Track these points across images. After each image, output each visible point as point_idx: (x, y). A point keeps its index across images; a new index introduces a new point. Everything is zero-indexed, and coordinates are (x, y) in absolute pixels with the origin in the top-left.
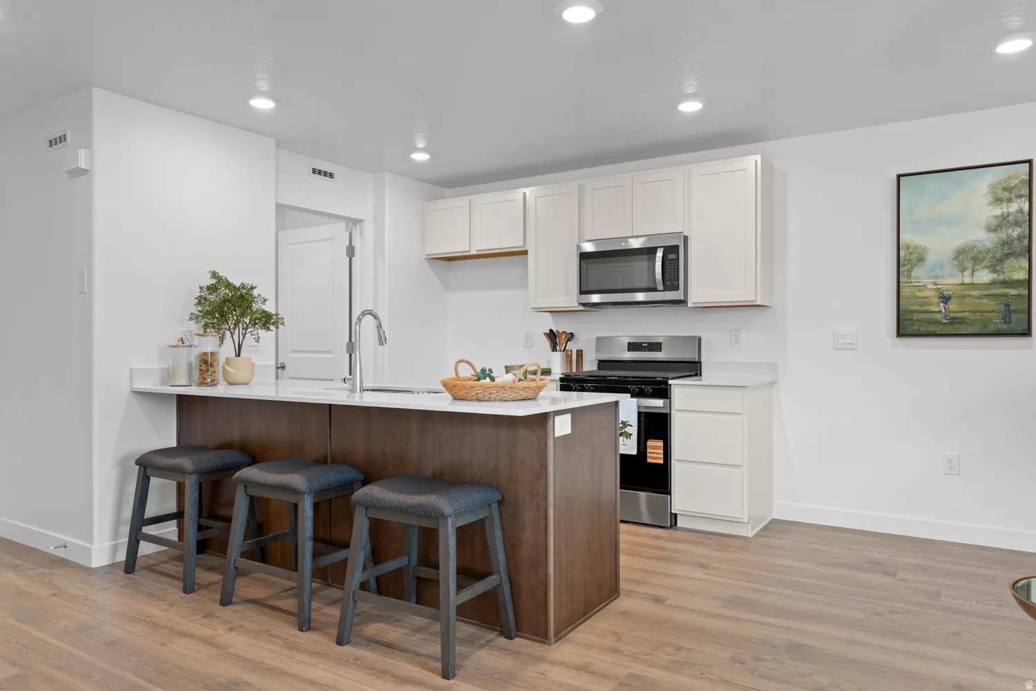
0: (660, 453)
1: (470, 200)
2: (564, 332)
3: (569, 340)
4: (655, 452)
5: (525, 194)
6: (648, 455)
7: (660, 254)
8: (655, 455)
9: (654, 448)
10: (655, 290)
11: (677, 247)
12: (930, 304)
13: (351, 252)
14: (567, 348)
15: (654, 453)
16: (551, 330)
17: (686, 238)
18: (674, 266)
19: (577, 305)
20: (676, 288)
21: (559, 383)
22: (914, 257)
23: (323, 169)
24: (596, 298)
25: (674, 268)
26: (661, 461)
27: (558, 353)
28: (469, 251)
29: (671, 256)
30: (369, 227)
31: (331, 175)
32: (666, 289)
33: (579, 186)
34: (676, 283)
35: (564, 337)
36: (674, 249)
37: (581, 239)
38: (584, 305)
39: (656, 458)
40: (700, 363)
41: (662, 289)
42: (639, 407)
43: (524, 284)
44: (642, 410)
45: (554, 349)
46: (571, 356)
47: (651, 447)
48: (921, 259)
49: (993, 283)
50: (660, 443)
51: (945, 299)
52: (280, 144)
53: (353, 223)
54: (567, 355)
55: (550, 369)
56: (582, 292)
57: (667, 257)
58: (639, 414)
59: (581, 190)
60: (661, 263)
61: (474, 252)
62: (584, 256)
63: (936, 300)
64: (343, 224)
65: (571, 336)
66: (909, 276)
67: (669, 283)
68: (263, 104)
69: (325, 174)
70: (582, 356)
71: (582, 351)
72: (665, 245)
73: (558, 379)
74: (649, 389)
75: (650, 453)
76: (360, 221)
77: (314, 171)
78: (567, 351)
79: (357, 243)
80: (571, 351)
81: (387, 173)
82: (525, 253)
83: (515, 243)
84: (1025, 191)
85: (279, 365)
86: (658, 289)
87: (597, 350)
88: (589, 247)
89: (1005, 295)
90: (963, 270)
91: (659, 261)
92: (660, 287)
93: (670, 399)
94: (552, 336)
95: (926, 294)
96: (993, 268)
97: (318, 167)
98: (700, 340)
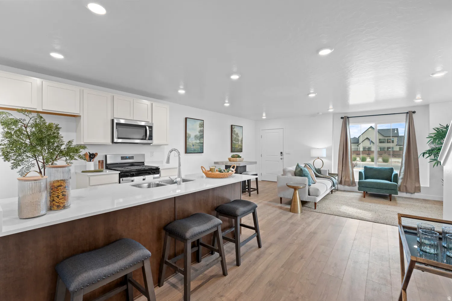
11: (151, 127)
12: (190, 146)
18: (151, 132)
19: (110, 142)
22: (189, 136)
24: (120, 141)
34: (151, 138)
37: (113, 117)
48: (190, 137)
49: (199, 143)
51: (193, 145)
56: (117, 138)
57: (149, 129)
59: (113, 98)
62: (117, 124)
63: (192, 146)
66: (188, 140)
72: (148, 125)
74: (154, 171)
84: (203, 126)
89: (200, 145)
90: (196, 140)
95: (190, 144)
96: (199, 140)
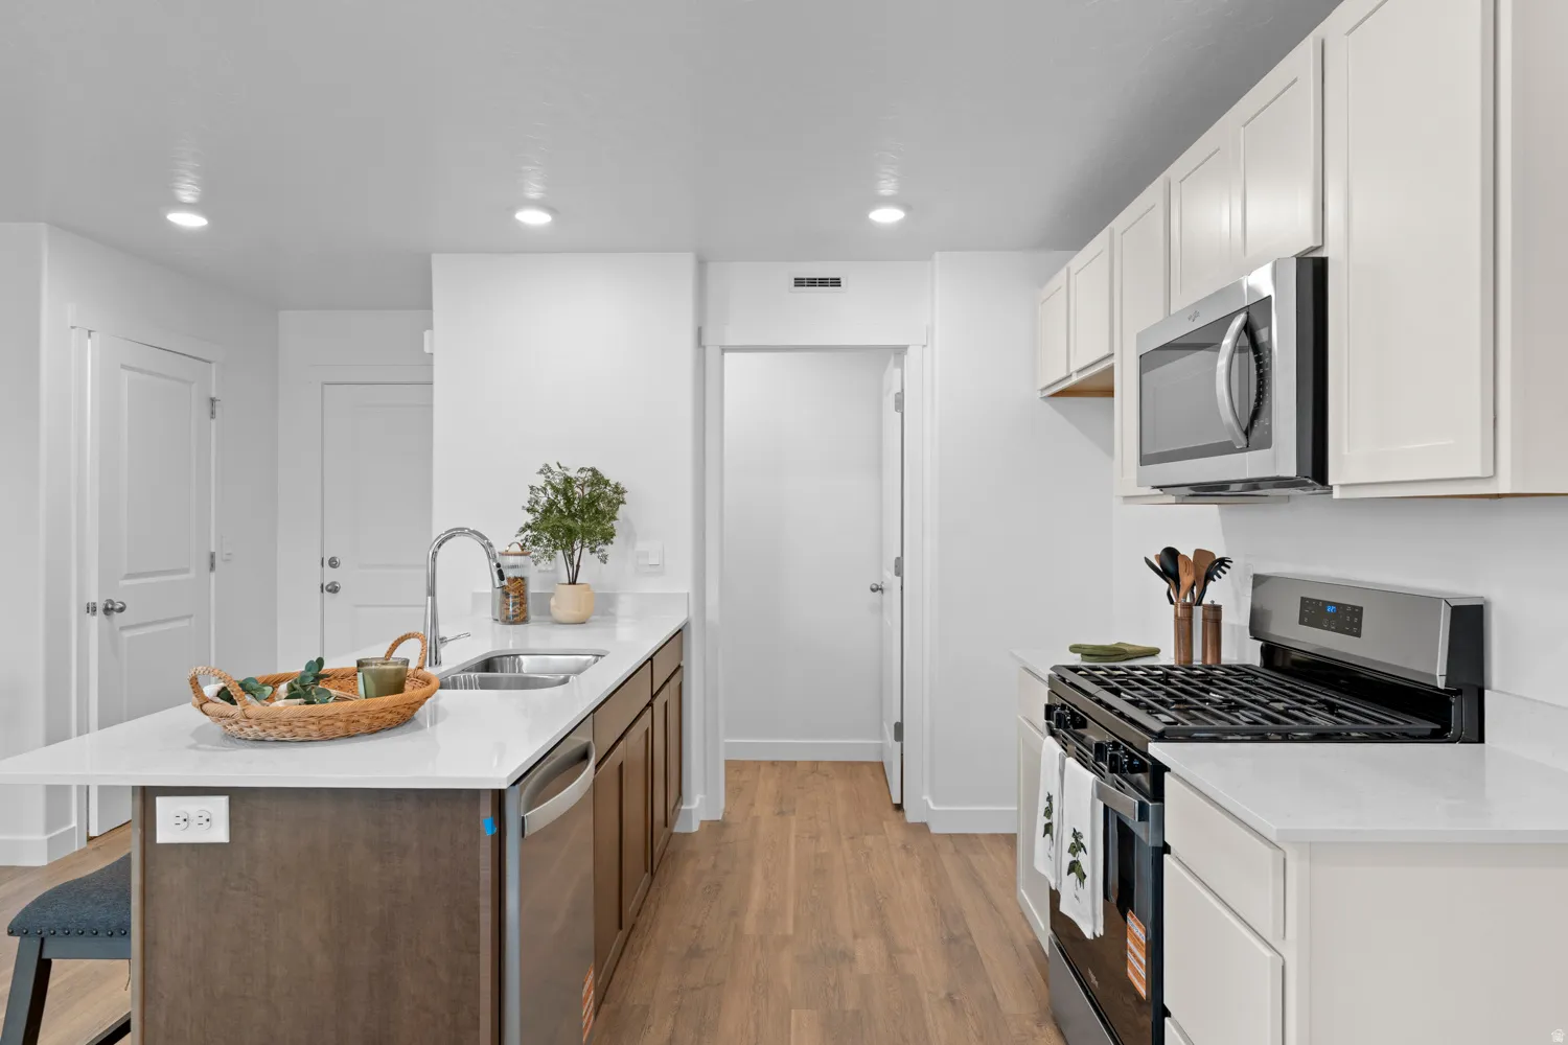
0: (1142, 965)
3: (1210, 578)
5: (1111, 233)
6: (1129, 954)
7: (1230, 336)
8: (1136, 965)
9: (1135, 938)
13: (901, 401)
15: (1135, 956)
16: (1168, 550)
20: (1269, 441)
23: (818, 275)
26: (1143, 992)
30: (918, 357)
31: (836, 282)
33: (1165, 183)
38: (1162, 490)
39: (1138, 975)
41: (1244, 443)
46: (1189, 620)
47: (1131, 936)
50: (1142, 934)
54: (1176, 616)
56: (1143, 459)
60: (1225, 364)
62: (1146, 364)
65: (1218, 567)
69: (823, 282)
71: (1218, 609)
75: (1130, 950)
76: (900, 351)
77: (799, 282)
81: (939, 255)
86: (1236, 446)
91: (1221, 358)
97: (806, 275)
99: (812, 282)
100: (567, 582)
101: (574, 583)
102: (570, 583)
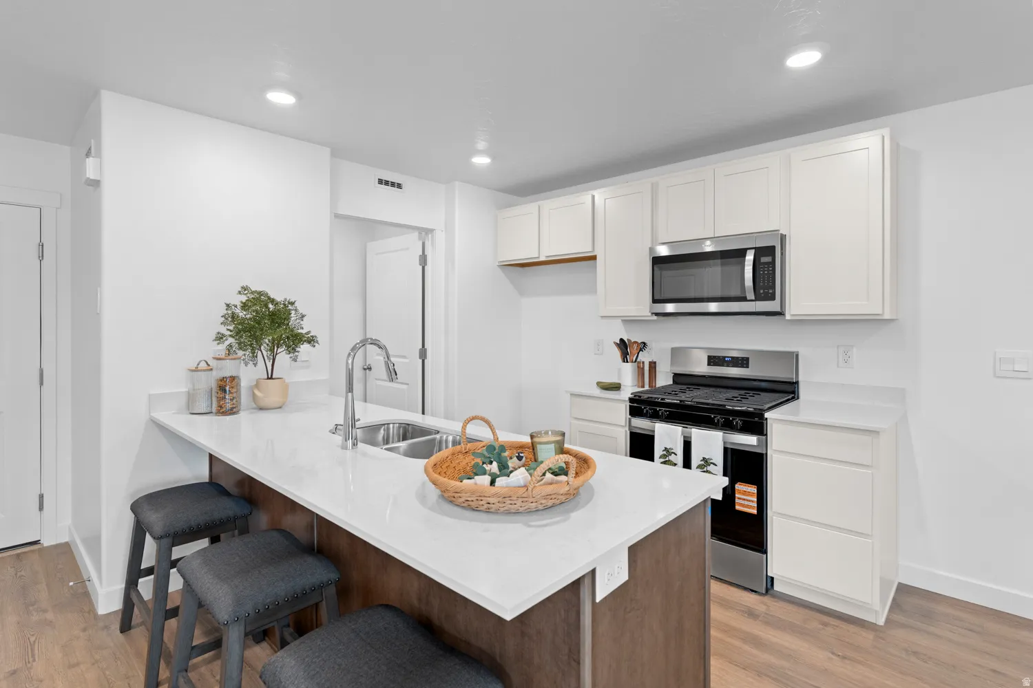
0: (753, 501)
1: (539, 207)
2: (636, 342)
3: (641, 350)
4: (746, 500)
5: (593, 197)
6: (737, 500)
7: (750, 257)
8: (746, 503)
9: (745, 493)
10: (744, 299)
11: (773, 248)
13: (423, 260)
14: (638, 360)
15: (744, 500)
16: (622, 340)
17: (783, 238)
18: (768, 271)
19: (650, 314)
20: (773, 298)
21: (628, 404)
23: (390, 180)
24: (670, 308)
25: (768, 273)
26: (755, 512)
27: (629, 364)
28: (538, 257)
29: (764, 259)
30: (440, 237)
31: (399, 186)
32: (758, 298)
33: (652, 184)
34: (771, 291)
35: (635, 346)
36: (770, 250)
37: (655, 241)
38: (657, 314)
39: (748, 506)
40: (797, 383)
41: (753, 298)
42: (725, 443)
43: (593, 290)
44: (729, 446)
45: (625, 360)
46: (643, 368)
47: (740, 492)
50: (753, 489)
52: (337, 153)
53: (425, 232)
54: (638, 367)
55: (620, 384)
56: (655, 301)
57: (760, 260)
58: (726, 449)
59: (654, 189)
60: (751, 267)
61: (542, 259)
62: (657, 261)
64: (416, 234)
65: (643, 346)
67: (762, 291)
68: (281, 98)
69: (393, 184)
70: (655, 368)
71: (655, 363)
72: (757, 246)
73: (627, 399)
74: (738, 421)
75: (739, 498)
76: (432, 231)
77: (380, 182)
78: (639, 363)
79: (429, 252)
80: (643, 363)
81: (457, 183)
82: (594, 258)
83: (583, 248)
85: (366, 367)
86: (748, 298)
87: (673, 363)
88: (663, 251)
91: (748, 265)
92: (751, 295)
93: (766, 435)
94: (623, 345)
97: (385, 178)
98: (797, 356)
99: (387, 183)
100: (266, 377)
101: (271, 378)
102: (268, 378)
